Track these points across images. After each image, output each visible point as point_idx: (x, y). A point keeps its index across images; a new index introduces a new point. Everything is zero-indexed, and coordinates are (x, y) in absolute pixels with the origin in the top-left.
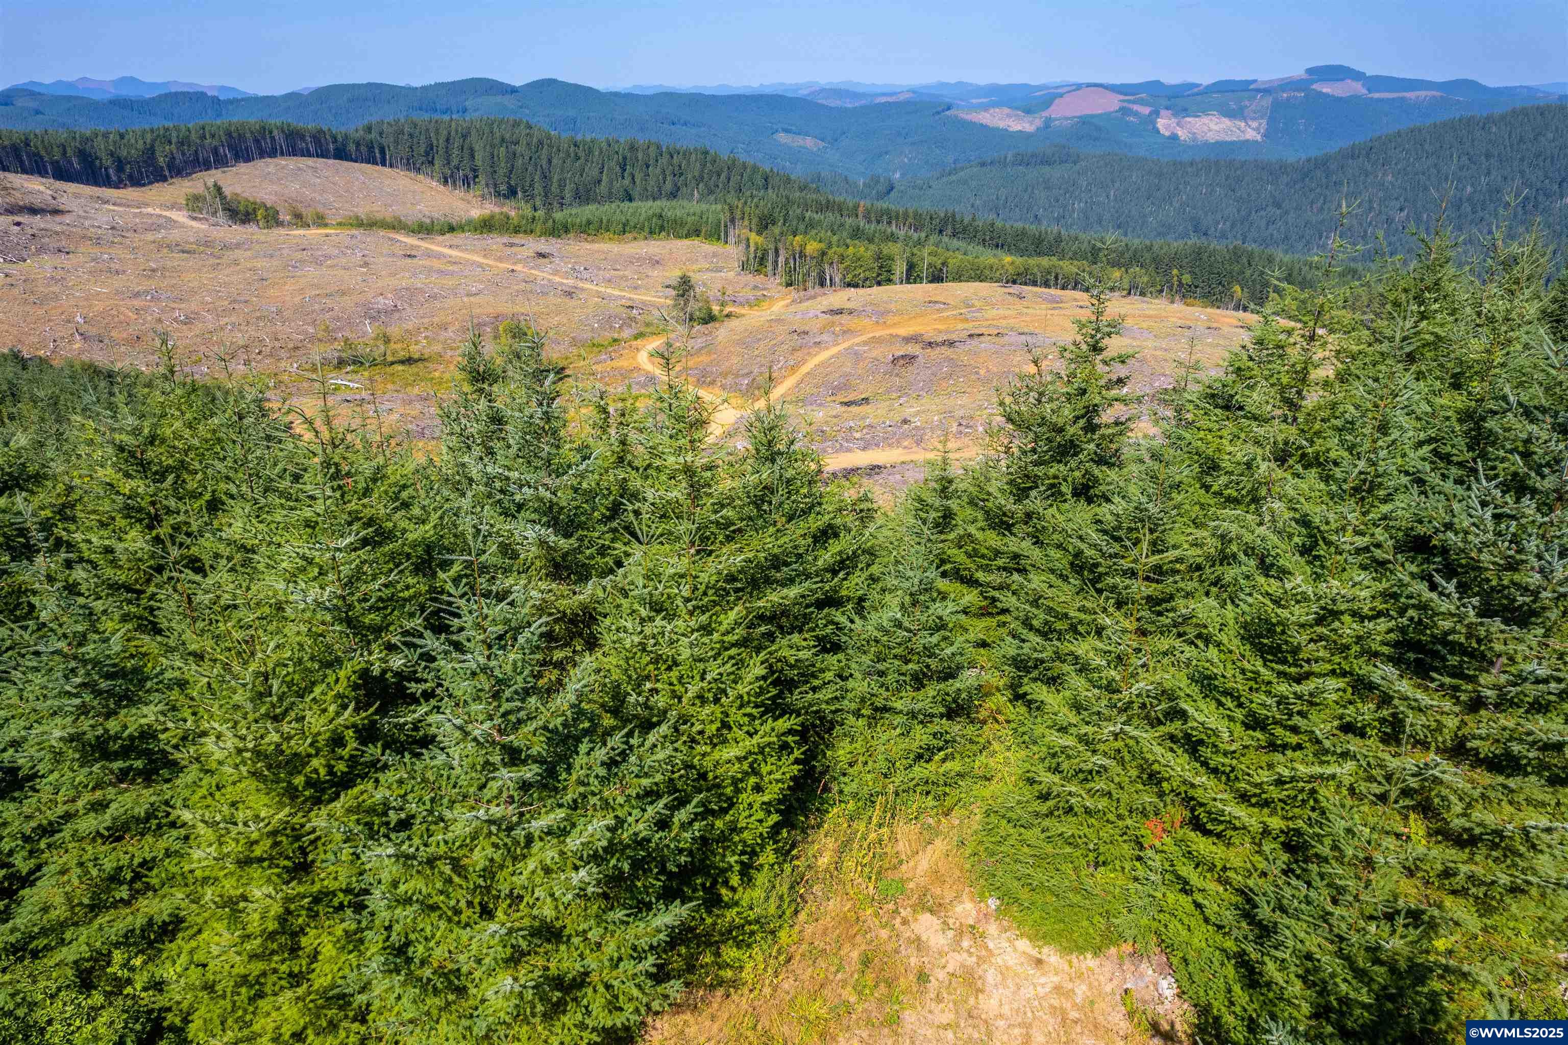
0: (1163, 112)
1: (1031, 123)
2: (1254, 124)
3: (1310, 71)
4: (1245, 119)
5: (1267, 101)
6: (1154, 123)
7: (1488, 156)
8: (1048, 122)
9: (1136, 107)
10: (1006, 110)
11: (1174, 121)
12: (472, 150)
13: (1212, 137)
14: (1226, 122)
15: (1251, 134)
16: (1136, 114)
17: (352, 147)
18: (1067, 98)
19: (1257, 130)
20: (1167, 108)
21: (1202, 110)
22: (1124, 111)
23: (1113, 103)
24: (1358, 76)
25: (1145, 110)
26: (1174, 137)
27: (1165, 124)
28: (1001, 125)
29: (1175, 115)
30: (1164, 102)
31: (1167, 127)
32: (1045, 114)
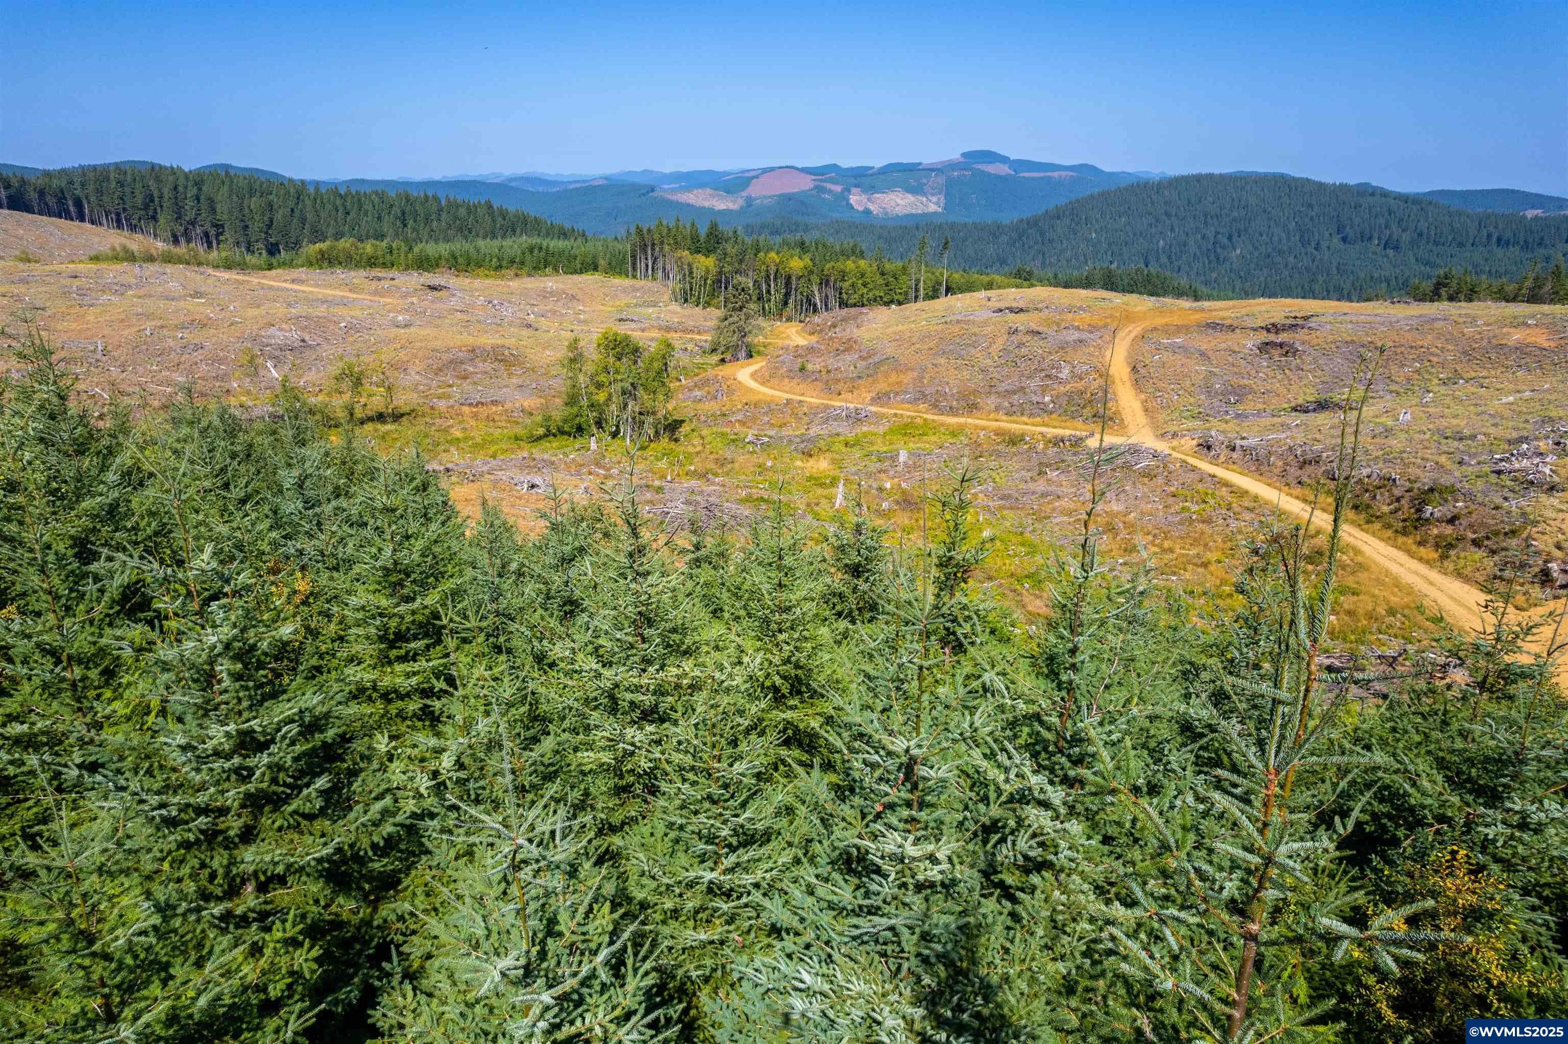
0: (854, 190)
1: (734, 202)
2: (934, 199)
3: (964, 155)
4: (924, 194)
5: (941, 180)
6: (848, 200)
7: (1167, 214)
8: (749, 201)
9: (829, 186)
10: (709, 191)
11: (864, 198)
12: (211, 201)
13: (900, 211)
14: (910, 198)
15: (933, 208)
16: (830, 191)
17: (33, 196)
18: (762, 179)
19: (937, 204)
20: (856, 186)
21: (889, 187)
22: (820, 189)
23: (806, 184)
24: (1004, 160)
25: (838, 189)
26: (867, 212)
27: (857, 199)
28: (706, 204)
29: (865, 191)
30: (852, 180)
31: (859, 202)
32: (744, 194)
